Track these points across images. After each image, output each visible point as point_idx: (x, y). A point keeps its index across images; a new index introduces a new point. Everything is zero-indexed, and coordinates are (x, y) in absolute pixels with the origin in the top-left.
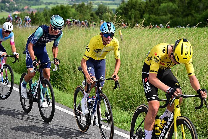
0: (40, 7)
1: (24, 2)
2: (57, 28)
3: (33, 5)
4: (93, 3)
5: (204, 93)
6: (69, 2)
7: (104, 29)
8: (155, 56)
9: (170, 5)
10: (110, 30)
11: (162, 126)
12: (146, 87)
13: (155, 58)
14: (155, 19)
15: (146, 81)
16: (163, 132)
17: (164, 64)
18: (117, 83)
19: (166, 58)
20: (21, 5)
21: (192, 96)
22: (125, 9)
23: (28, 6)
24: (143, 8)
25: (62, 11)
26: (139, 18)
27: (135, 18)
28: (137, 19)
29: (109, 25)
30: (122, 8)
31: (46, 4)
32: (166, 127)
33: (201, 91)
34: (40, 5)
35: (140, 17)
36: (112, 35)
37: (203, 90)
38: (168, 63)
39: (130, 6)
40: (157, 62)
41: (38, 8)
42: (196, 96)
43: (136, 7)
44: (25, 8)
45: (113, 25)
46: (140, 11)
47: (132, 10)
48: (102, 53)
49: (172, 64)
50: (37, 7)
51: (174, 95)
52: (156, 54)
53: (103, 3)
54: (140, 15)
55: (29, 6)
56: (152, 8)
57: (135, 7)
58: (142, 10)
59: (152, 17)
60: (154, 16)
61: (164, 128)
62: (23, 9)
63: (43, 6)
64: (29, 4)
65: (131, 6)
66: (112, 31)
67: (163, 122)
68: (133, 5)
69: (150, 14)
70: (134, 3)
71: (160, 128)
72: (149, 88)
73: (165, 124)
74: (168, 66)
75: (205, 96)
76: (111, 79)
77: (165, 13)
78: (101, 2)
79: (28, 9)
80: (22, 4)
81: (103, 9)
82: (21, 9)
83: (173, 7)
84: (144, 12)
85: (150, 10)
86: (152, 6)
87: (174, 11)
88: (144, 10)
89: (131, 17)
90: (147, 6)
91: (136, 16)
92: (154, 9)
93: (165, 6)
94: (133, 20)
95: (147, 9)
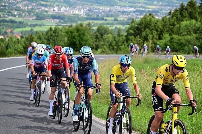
0: (24, 29)
1: (6, 25)
3: (17, 28)
4: (83, 23)
5: (194, 103)
6: (56, 23)
7: (123, 61)
8: (160, 73)
9: (193, 23)
10: (127, 62)
11: (166, 128)
12: (154, 100)
13: (160, 75)
14: (179, 40)
15: (154, 96)
16: (166, 132)
17: (167, 81)
18: (139, 100)
19: (169, 75)
20: (3, 29)
21: (186, 105)
22: (137, 28)
23: (11, 29)
24: (161, 27)
25: (78, 33)
26: (156, 39)
27: (152, 39)
28: (155, 41)
30: (132, 28)
31: (30, 26)
32: (168, 128)
33: (192, 101)
34: (25, 27)
35: (157, 37)
37: (194, 101)
38: (170, 80)
39: (143, 25)
40: (162, 78)
41: (23, 31)
42: (189, 105)
43: (150, 27)
44: (7, 31)
46: (157, 31)
47: (147, 29)
49: (173, 80)
50: (21, 30)
51: (171, 104)
52: (161, 73)
53: (94, 23)
54: (158, 35)
55: (13, 28)
56: (172, 27)
57: (149, 27)
58: (159, 30)
59: (176, 38)
60: (177, 36)
61: (166, 129)
62: (6, 33)
63: (28, 29)
64: (12, 27)
65: (145, 25)
67: (166, 125)
68: (147, 24)
69: (170, 35)
70: (148, 21)
71: (164, 130)
72: (156, 101)
73: (168, 126)
74: (170, 82)
75: (195, 105)
76: (136, 97)
77: (189, 33)
78: (93, 23)
79: (11, 32)
80: (4, 27)
81: (103, 30)
82: (3, 32)
83: (197, 25)
84: (162, 31)
85: (169, 30)
86: (172, 24)
87: (198, 30)
88: (162, 30)
89: (148, 39)
90: (165, 25)
91: (153, 36)
92: (175, 28)
93: (187, 24)
94: (151, 41)
95: (165, 28)
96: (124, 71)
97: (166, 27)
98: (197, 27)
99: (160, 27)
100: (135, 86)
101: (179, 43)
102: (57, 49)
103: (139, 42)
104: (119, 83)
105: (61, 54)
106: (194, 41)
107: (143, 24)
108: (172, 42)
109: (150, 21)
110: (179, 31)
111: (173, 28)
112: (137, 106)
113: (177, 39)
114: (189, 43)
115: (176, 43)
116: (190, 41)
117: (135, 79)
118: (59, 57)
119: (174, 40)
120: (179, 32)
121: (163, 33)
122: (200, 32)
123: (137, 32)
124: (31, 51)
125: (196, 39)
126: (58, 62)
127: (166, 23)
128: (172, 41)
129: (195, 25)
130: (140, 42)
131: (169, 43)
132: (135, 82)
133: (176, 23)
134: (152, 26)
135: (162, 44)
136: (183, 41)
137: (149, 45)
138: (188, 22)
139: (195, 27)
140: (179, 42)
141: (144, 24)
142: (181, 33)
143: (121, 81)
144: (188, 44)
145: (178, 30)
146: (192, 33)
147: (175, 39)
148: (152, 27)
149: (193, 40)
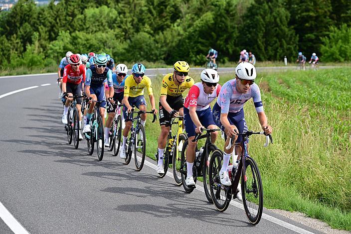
2: (101, 66)
7: (135, 70)
9: (104, 11)
10: (140, 71)
14: (87, 40)
17: (172, 91)
19: (173, 85)
27: (39, 40)
28: (43, 42)
29: (140, 66)
35: (47, 37)
36: (142, 75)
39: (18, 18)
43: (31, 19)
45: (143, 66)
46: (45, 25)
47: (25, 24)
48: (136, 90)
54: (47, 33)
56: (71, 18)
57: (29, 19)
58: (48, 24)
65: (21, 17)
66: (142, 71)
68: (25, 15)
70: (26, 10)
77: (101, 27)
83: (111, 15)
84: (53, 26)
85: (66, 23)
86: (70, 13)
87: (114, 22)
88: (53, 23)
89: (33, 39)
90: (58, 16)
91: (40, 35)
92: (75, 20)
93: (95, 13)
94: (37, 43)
95: (58, 20)
96: (138, 82)
97: (60, 20)
98: (112, 18)
99: (48, 20)
100: (151, 98)
101: (88, 45)
102: (73, 58)
103: (16, 45)
104: (134, 96)
105: (78, 64)
106: (113, 41)
107: (17, 14)
108: (76, 44)
109: (31, 10)
110: (84, 24)
111: (73, 20)
112: (153, 122)
113: (83, 38)
114: (104, 46)
115: (82, 45)
116: (106, 42)
117: (150, 90)
118: (77, 68)
119: (79, 40)
120: (85, 27)
121: (54, 28)
122: (118, 25)
123: (8, 28)
124: (64, 63)
125: (115, 38)
126: (76, 74)
127: (59, 13)
128: (76, 41)
129: (108, 15)
130: (19, 45)
131: (70, 46)
132: (151, 94)
133: (76, 12)
134: (35, 18)
135: (57, 48)
136: (94, 42)
137: (34, 50)
138: (97, 10)
139: (109, 19)
140: (88, 43)
141: (20, 14)
142: (87, 29)
143: (136, 94)
144: (102, 46)
145: (82, 24)
146: (107, 27)
147: (81, 38)
148: (34, 20)
149: (111, 39)
